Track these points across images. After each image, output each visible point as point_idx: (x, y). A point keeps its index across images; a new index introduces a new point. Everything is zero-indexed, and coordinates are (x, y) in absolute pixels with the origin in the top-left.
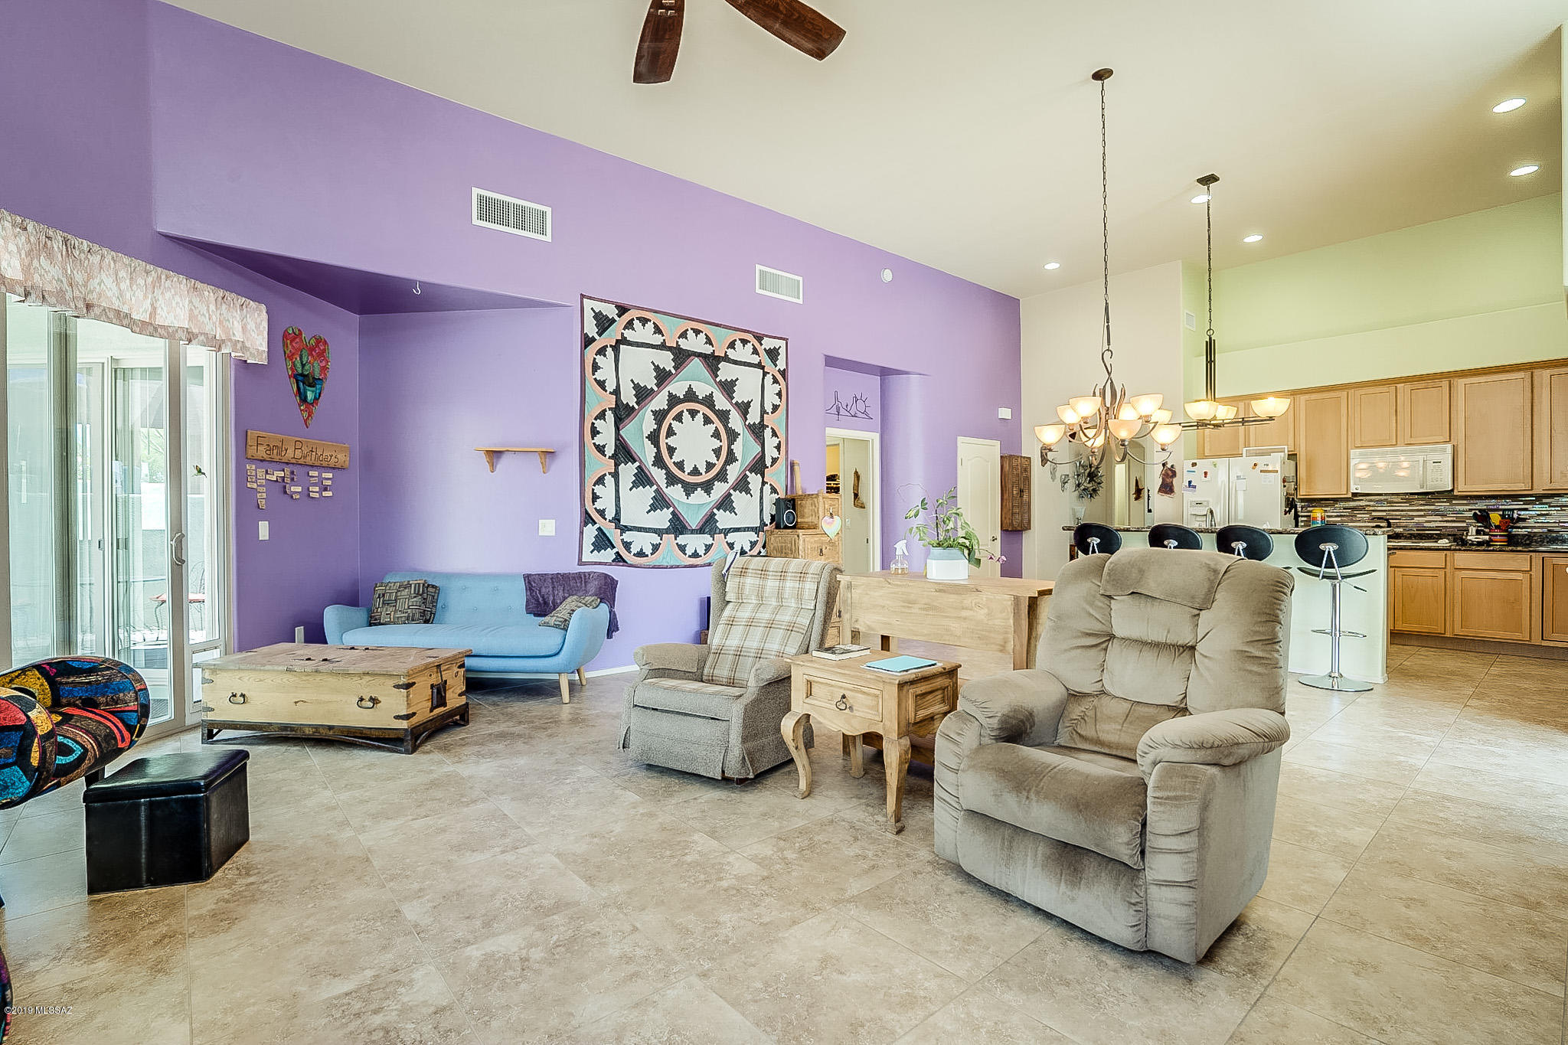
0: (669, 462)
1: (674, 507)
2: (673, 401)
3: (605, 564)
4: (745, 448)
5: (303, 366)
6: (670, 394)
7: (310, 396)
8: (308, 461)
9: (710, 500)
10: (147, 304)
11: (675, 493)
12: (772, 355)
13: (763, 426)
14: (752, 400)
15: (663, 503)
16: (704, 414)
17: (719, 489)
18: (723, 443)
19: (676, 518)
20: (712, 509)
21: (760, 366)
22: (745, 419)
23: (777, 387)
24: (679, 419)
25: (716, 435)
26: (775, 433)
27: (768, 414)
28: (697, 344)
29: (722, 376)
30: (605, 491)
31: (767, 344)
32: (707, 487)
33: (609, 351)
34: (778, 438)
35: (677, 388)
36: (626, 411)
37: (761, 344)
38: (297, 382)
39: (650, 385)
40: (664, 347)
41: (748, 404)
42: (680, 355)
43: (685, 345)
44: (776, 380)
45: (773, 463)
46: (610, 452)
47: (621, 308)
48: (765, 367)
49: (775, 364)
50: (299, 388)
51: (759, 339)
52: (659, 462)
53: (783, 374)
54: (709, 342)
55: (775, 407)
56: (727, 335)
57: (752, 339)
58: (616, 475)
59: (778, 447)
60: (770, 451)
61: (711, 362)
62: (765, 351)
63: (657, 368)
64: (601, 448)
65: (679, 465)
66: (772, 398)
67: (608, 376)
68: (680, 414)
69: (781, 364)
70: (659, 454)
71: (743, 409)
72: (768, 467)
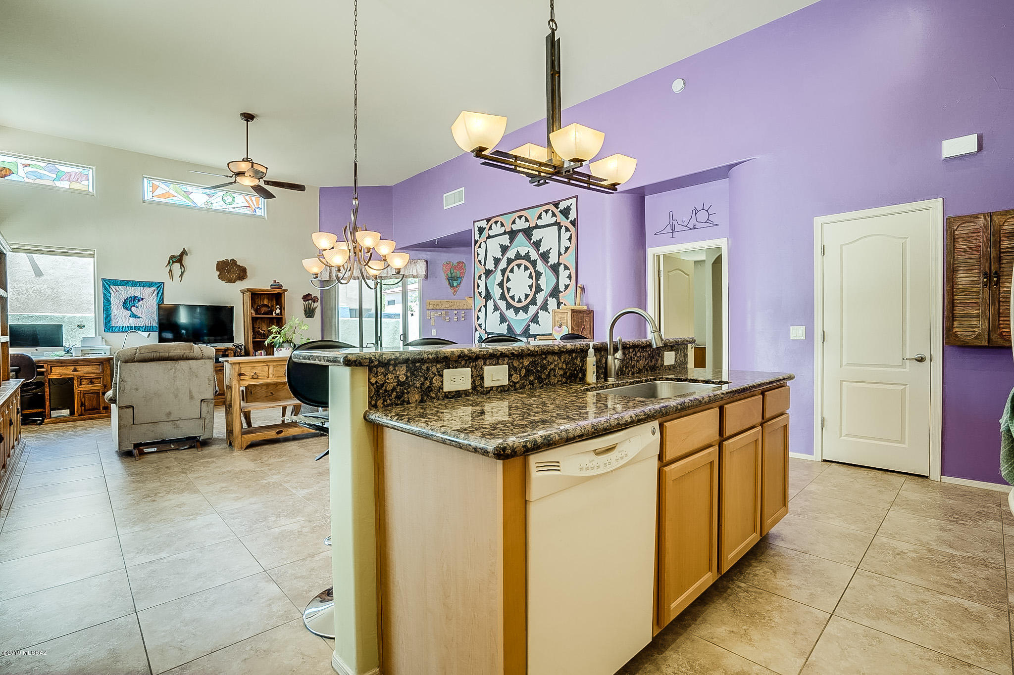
0: (508, 297)
1: (509, 322)
2: (510, 261)
4: (547, 282)
5: (451, 274)
6: (508, 259)
7: (455, 284)
8: (453, 308)
9: (528, 316)
11: (510, 314)
12: (566, 212)
13: (559, 264)
14: (551, 248)
15: (503, 319)
16: (524, 265)
17: (532, 309)
18: (534, 281)
19: (510, 328)
20: (529, 322)
21: (556, 223)
22: (548, 262)
23: (568, 234)
24: (512, 271)
25: (530, 277)
26: (566, 268)
27: (562, 255)
28: (521, 225)
29: (534, 238)
30: (482, 315)
31: (562, 206)
32: (525, 309)
33: (483, 245)
34: (569, 270)
35: (511, 254)
36: (488, 273)
37: (557, 208)
38: (449, 280)
39: (499, 256)
40: (505, 233)
41: (548, 252)
42: (512, 234)
43: (515, 227)
44: (567, 230)
45: (566, 289)
46: (483, 294)
47: (488, 220)
48: (560, 223)
49: (567, 218)
50: (449, 283)
51: (556, 205)
52: (503, 297)
53: (574, 223)
54: (527, 220)
55: (567, 249)
56: (538, 211)
57: (551, 207)
58: (485, 306)
59: (570, 277)
60: (563, 280)
61: (528, 232)
62: (560, 211)
63: (501, 246)
64: (480, 294)
65: (513, 298)
66: (565, 243)
67: (481, 257)
68: (513, 268)
69: (572, 216)
70: (503, 293)
71: (545, 256)
72: (562, 292)
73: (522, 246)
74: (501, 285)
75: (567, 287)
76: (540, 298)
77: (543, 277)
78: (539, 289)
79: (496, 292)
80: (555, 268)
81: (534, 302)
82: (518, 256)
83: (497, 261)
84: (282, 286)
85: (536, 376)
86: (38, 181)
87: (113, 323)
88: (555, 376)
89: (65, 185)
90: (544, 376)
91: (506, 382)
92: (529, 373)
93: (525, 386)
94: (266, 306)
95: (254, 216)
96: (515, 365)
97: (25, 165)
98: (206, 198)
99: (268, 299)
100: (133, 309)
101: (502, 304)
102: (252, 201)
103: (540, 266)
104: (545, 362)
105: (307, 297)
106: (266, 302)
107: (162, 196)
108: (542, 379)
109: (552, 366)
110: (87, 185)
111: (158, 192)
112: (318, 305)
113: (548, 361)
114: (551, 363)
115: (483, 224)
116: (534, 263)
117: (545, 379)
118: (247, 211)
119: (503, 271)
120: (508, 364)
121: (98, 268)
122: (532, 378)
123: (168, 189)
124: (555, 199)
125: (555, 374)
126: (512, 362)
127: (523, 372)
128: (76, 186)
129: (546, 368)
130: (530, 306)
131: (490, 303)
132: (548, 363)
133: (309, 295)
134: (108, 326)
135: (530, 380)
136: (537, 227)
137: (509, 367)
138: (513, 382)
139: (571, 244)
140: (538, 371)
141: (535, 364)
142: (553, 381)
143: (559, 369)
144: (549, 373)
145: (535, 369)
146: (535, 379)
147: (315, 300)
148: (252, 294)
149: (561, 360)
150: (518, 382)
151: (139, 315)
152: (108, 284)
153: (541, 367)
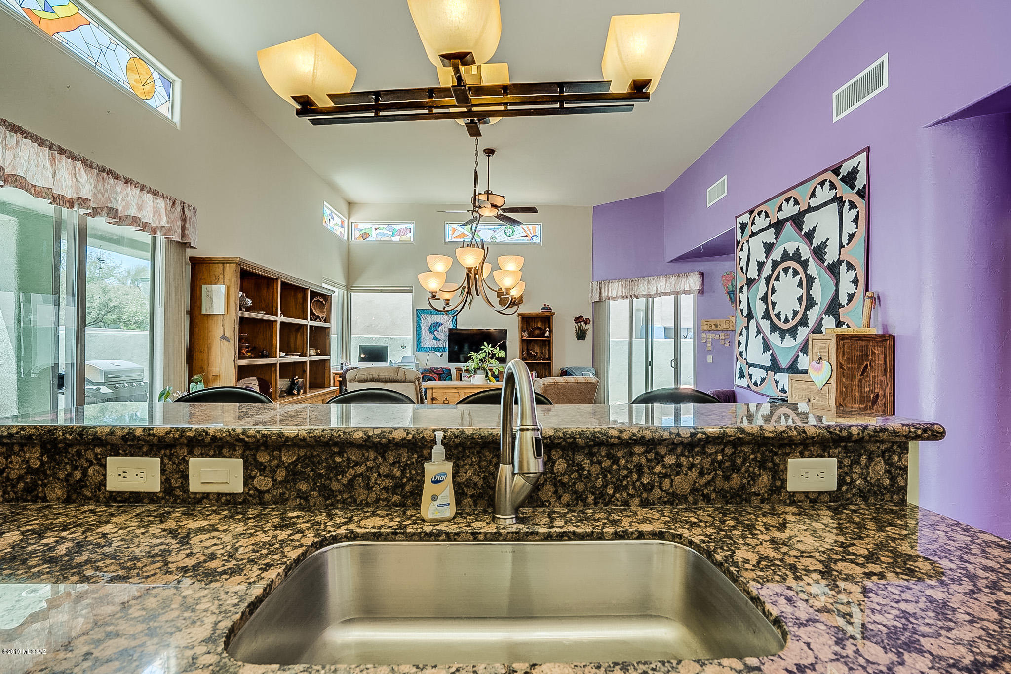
0: (772, 315)
1: (773, 350)
2: (775, 264)
3: (744, 388)
4: (821, 293)
6: (773, 261)
9: (796, 343)
10: (655, 289)
12: (850, 179)
13: (840, 262)
14: (828, 239)
15: (767, 347)
16: (793, 268)
17: (803, 333)
18: (804, 291)
19: (773, 359)
20: (797, 351)
21: (838, 200)
22: (823, 261)
23: (854, 212)
24: (777, 279)
25: (800, 285)
26: (850, 267)
27: (844, 247)
28: (790, 210)
29: (806, 228)
30: (743, 339)
31: (844, 172)
32: (793, 332)
33: (746, 246)
34: (855, 270)
35: (776, 255)
36: (750, 282)
37: (837, 174)
38: (729, 295)
39: (763, 259)
40: (770, 226)
41: (824, 245)
42: (778, 226)
43: (782, 216)
44: (852, 205)
45: (849, 301)
46: (745, 313)
47: (751, 212)
48: (841, 197)
49: (852, 187)
50: (730, 297)
51: (836, 171)
52: (767, 316)
53: (861, 194)
54: (796, 202)
55: (851, 236)
56: (809, 187)
57: (829, 176)
58: (747, 328)
59: (856, 281)
60: (846, 288)
61: (797, 220)
62: (842, 180)
63: (765, 244)
64: (742, 311)
65: (778, 316)
66: (848, 227)
67: (743, 263)
68: (778, 275)
69: (861, 181)
70: (767, 309)
71: (819, 252)
72: (843, 306)
73: (791, 242)
74: (765, 299)
75: (851, 297)
76: (813, 315)
77: (817, 285)
78: (811, 303)
79: (759, 309)
80: (833, 269)
81: (804, 322)
82: (786, 256)
83: (761, 265)
84: (550, 309)
85: (315, 484)
86: (383, 239)
87: (422, 344)
88: (368, 488)
89: (397, 238)
90: (335, 486)
91: (240, 489)
92: (294, 475)
93: (287, 499)
94: (539, 329)
95: (532, 244)
96: (262, 460)
97: (376, 229)
98: (492, 232)
99: (542, 322)
100: (436, 332)
101: (765, 325)
102: (529, 230)
103: (813, 268)
104: (338, 459)
105: (578, 320)
106: (539, 326)
107: (459, 236)
108: (333, 491)
109: (361, 469)
110: (410, 237)
111: (456, 234)
112: (589, 327)
113: (349, 459)
114: (357, 464)
115: (746, 218)
116: (805, 264)
117: (340, 492)
118: (525, 240)
119: (768, 279)
120: (242, 456)
121: (415, 302)
122: (303, 487)
123: (462, 230)
124: (833, 163)
125: (368, 485)
126: (255, 455)
127: (281, 475)
128: (404, 238)
129: (343, 472)
130: (799, 328)
131: (753, 323)
132: (349, 463)
133: (581, 317)
134: (419, 346)
135: (299, 490)
136: (810, 209)
137: (245, 462)
138: (256, 489)
139: (857, 228)
140: (321, 476)
141: (313, 463)
142: (363, 497)
143: (379, 475)
144: (351, 482)
145: (312, 470)
146: (314, 490)
147: (587, 322)
148: (523, 318)
149: (384, 459)
150: (268, 491)
151: (440, 338)
152: (419, 313)
153: (329, 468)
